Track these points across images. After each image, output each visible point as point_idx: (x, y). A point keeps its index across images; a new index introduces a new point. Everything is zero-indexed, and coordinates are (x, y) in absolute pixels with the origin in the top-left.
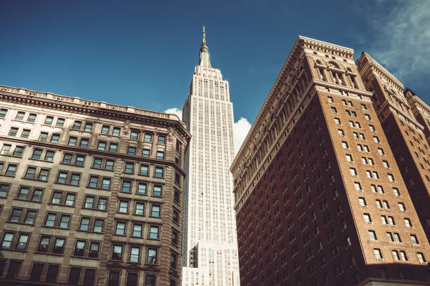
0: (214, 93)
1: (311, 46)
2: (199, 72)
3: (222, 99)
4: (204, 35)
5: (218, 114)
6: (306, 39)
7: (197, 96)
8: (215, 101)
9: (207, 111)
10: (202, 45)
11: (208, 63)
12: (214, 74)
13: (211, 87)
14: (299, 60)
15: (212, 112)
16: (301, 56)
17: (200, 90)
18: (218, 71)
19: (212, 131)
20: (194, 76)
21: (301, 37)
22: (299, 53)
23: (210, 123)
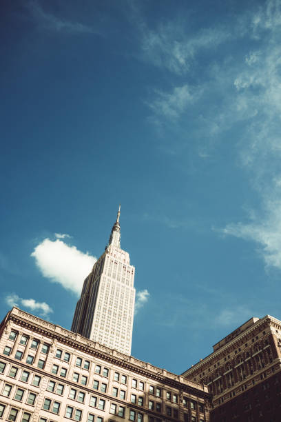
0: (121, 276)
1: (275, 324)
2: (111, 252)
3: (127, 284)
4: (119, 214)
5: (122, 297)
6: (273, 319)
7: (106, 276)
8: (122, 284)
9: (113, 293)
10: (116, 224)
11: (118, 243)
12: (123, 257)
13: (120, 269)
14: (264, 333)
15: (117, 295)
16: (266, 330)
17: (110, 270)
18: (127, 254)
19: (114, 313)
20: (107, 255)
21: (269, 317)
22: (265, 328)
23: (114, 305)
